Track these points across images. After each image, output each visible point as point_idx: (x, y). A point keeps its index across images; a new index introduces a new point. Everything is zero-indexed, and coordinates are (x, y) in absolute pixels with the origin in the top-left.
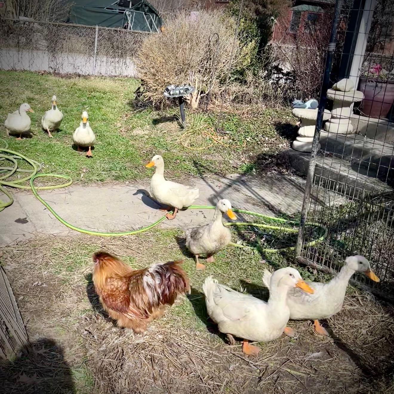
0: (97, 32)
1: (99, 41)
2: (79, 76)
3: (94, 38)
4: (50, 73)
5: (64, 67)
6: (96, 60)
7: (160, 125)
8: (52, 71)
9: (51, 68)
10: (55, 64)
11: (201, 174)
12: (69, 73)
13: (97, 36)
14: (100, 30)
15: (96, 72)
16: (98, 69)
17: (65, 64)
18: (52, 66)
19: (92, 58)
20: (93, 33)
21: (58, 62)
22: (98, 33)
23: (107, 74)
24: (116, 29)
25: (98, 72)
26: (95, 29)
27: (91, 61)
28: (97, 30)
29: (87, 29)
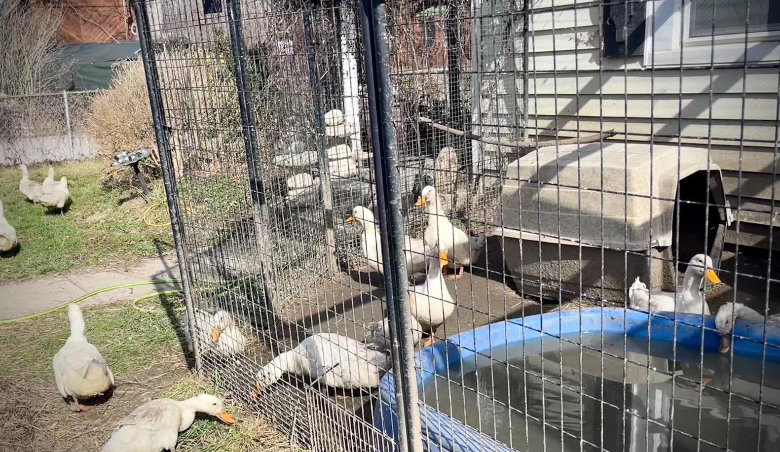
0: (66, 100)
1: (71, 111)
2: (51, 163)
3: (64, 109)
4: (9, 166)
5: (27, 154)
6: (72, 138)
7: (125, 203)
8: (11, 163)
9: (9, 158)
10: (14, 152)
11: (160, 253)
12: (36, 161)
13: (66, 105)
14: (69, 96)
15: (76, 153)
16: (77, 149)
17: (29, 150)
18: (10, 156)
19: (66, 136)
20: (61, 102)
21: (18, 149)
22: (68, 101)
23: (92, 154)
24: (93, 91)
25: (79, 154)
26: (61, 95)
27: (65, 141)
28: (65, 96)
29: (50, 98)
